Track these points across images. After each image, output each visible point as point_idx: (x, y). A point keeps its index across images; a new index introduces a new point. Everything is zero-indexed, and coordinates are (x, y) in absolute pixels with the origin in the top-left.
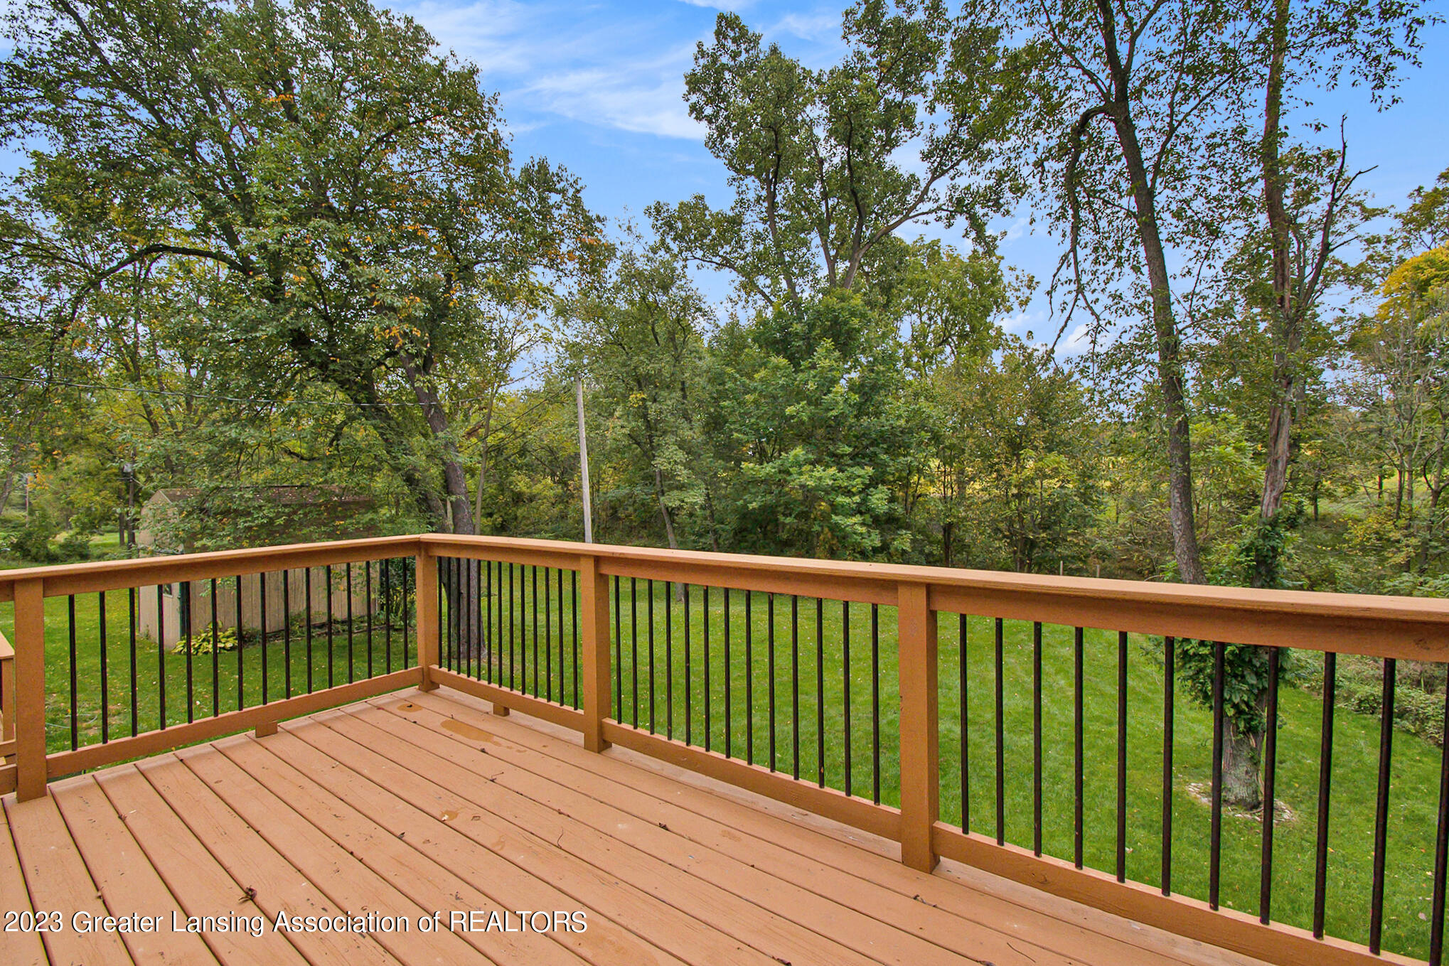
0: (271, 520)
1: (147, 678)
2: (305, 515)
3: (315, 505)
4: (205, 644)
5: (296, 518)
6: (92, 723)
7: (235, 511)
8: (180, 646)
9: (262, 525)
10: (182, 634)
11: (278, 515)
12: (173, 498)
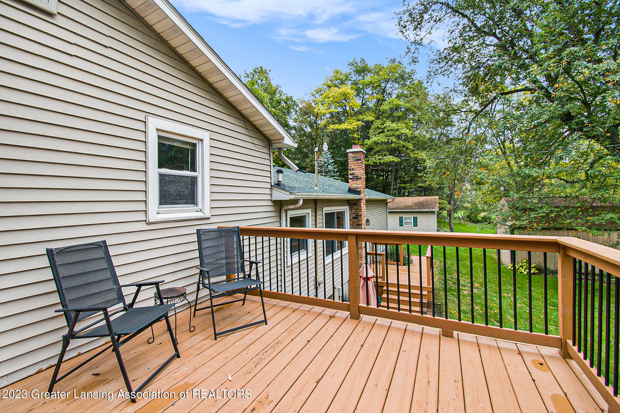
0: (548, 215)
1: (492, 276)
2: (568, 212)
3: (574, 207)
4: (521, 268)
5: (562, 214)
6: (467, 288)
7: (530, 208)
8: (510, 266)
9: (543, 217)
10: (511, 262)
11: (552, 212)
12: (506, 201)
